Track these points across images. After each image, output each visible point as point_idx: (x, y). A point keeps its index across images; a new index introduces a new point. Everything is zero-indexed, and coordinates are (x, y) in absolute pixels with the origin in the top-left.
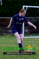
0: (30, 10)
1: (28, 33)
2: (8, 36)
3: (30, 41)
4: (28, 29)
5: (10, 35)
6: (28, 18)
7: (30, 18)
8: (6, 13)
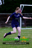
0: (26, 8)
1: (24, 26)
2: (9, 28)
3: (26, 31)
4: (24, 22)
5: (11, 27)
6: (25, 14)
7: (26, 14)
8: (7, 10)
